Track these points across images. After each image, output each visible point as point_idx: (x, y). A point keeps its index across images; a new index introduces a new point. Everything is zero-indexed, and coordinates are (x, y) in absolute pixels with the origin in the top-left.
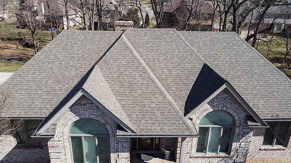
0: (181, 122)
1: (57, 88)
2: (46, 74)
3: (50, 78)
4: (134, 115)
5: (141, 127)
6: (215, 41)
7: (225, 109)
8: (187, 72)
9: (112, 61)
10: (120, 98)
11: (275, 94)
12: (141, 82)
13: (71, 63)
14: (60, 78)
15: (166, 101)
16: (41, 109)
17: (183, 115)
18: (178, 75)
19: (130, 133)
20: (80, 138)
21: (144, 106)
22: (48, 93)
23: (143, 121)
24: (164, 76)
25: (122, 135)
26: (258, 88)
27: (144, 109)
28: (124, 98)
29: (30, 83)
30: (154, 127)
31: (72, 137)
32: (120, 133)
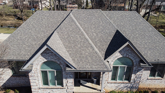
0: (102, 63)
1: (34, 43)
2: (28, 35)
3: (30, 38)
4: (76, 59)
5: (80, 66)
6: (124, 17)
7: (128, 56)
8: (107, 35)
9: (64, 28)
10: (68, 50)
11: (157, 48)
12: (80, 41)
13: (42, 29)
14: (35, 38)
15: (94, 51)
16: (25, 55)
17: (103, 59)
18: (101, 37)
19: (73, 69)
20: (46, 72)
21: (81, 54)
22: (29, 47)
23: (81, 63)
24: (94, 37)
25: (69, 70)
26: (147, 44)
27: (82, 56)
28: (71, 50)
29: (19, 41)
30: (87, 66)
31: (42, 71)
32: (68, 69)
